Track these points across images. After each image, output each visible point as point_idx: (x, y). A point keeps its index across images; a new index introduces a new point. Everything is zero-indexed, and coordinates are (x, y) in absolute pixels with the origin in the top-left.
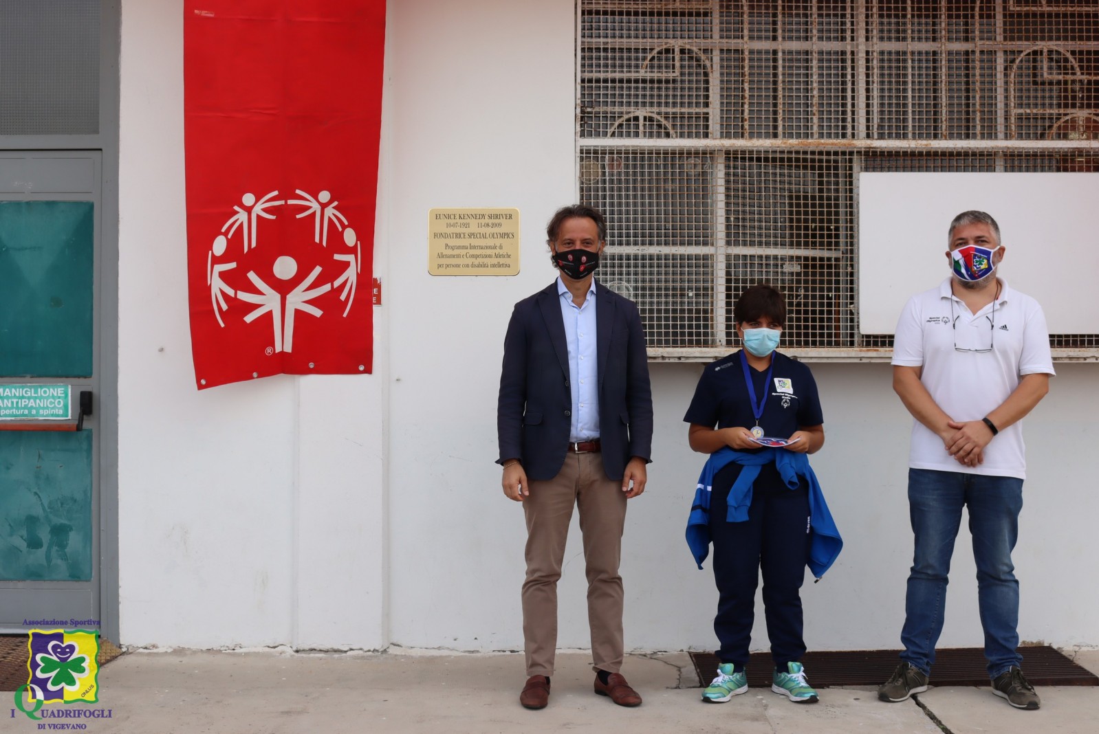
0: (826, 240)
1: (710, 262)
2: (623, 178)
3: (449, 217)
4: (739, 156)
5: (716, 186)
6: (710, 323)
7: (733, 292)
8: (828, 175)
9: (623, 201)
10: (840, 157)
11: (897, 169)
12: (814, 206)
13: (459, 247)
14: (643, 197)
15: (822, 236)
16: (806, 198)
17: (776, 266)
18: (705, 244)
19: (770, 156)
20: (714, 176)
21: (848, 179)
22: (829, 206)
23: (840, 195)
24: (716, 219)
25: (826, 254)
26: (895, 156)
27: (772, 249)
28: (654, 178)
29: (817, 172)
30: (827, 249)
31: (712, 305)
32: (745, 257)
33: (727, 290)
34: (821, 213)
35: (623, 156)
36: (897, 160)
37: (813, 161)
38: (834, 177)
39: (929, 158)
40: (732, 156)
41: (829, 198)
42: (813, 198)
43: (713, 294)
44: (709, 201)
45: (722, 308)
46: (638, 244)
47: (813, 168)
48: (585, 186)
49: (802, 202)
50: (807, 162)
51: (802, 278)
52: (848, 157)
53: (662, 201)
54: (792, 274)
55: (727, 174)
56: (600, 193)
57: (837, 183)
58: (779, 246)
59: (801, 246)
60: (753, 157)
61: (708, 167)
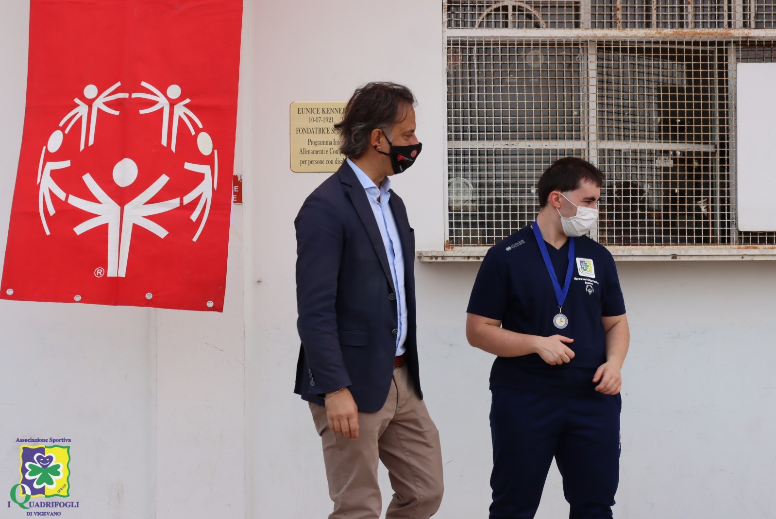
0: (702, 133)
2: (492, 70)
3: (312, 111)
4: (612, 47)
5: (588, 78)
8: (705, 66)
10: (717, 47)
12: (689, 98)
13: (322, 143)
17: (650, 160)
18: (578, 138)
19: (644, 47)
20: (586, 68)
21: (724, 70)
23: (717, 86)
24: (589, 112)
25: (702, 148)
27: (646, 143)
29: (693, 63)
30: (704, 143)
32: (619, 151)
34: (697, 106)
35: (492, 47)
37: (688, 51)
38: (710, 69)
40: (603, 47)
42: (689, 90)
44: (581, 93)
48: (452, 78)
49: (677, 94)
50: (683, 53)
51: (678, 173)
52: (724, 47)
54: (666, 169)
55: (600, 66)
56: (468, 86)
57: (712, 75)
58: (654, 141)
59: (677, 140)
60: (627, 48)
61: (580, 59)
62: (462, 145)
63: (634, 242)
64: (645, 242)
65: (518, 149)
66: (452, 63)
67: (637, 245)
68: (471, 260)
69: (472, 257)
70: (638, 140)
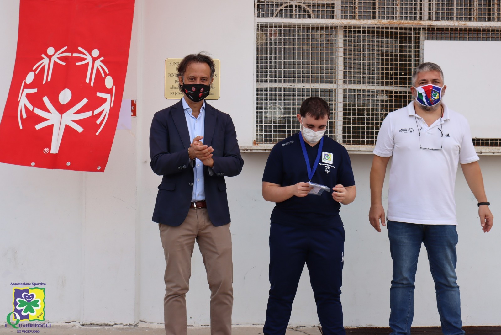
0: (403, 81)
1: (334, 93)
2: (282, 42)
4: (352, 30)
5: (338, 47)
6: (333, 130)
7: (347, 112)
8: (406, 42)
9: (283, 56)
10: (412, 31)
11: (446, 39)
12: (396, 60)
14: (294, 53)
15: (396, 78)
16: (392, 55)
17: (373, 96)
18: (331, 82)
19: (371, 30)
20: (337, 42)
21: (417, 45)
22: (405, 60)
23: (412, 54)
24: (338, 68)
26: (446, 31)
27: (371, 86)
28: (301, 42)
29: (399, 40)
30: (404, 87)
31: (335, 119)
32: (354, 90)
33: (343, 110)
34: (401, 65)
35: (283, 29)
36: (446, 33)
37: (396, 33)
38: (409, 43)
39: (465, 32)
40: (348, 30)
41: (405, 56)
42: (396, 56)
43: (335, 112)
44: (334, 56)
45: (340, 121)
46: (291, 82)
47: (396, 38)
48: (259, 46)
49: (389, 58)
50: (393, 34)
51: (389, 103)
52: (417, 31)
53: (306, 56)
54: (382, 101)
55: (345, 41)
56: (269, 51)
57: (410, 47)
58: (375, 85)
59: (388, 84)
60: (361, 31)
61: (333, 36)
62: (264, 85)
63: (363, 143)
64: (369, 143)
65: (296, 88)
66: (259, 37)
67: (364, 145)
68: (267, 152)
69: (267, 150)
70: (366, 84)
